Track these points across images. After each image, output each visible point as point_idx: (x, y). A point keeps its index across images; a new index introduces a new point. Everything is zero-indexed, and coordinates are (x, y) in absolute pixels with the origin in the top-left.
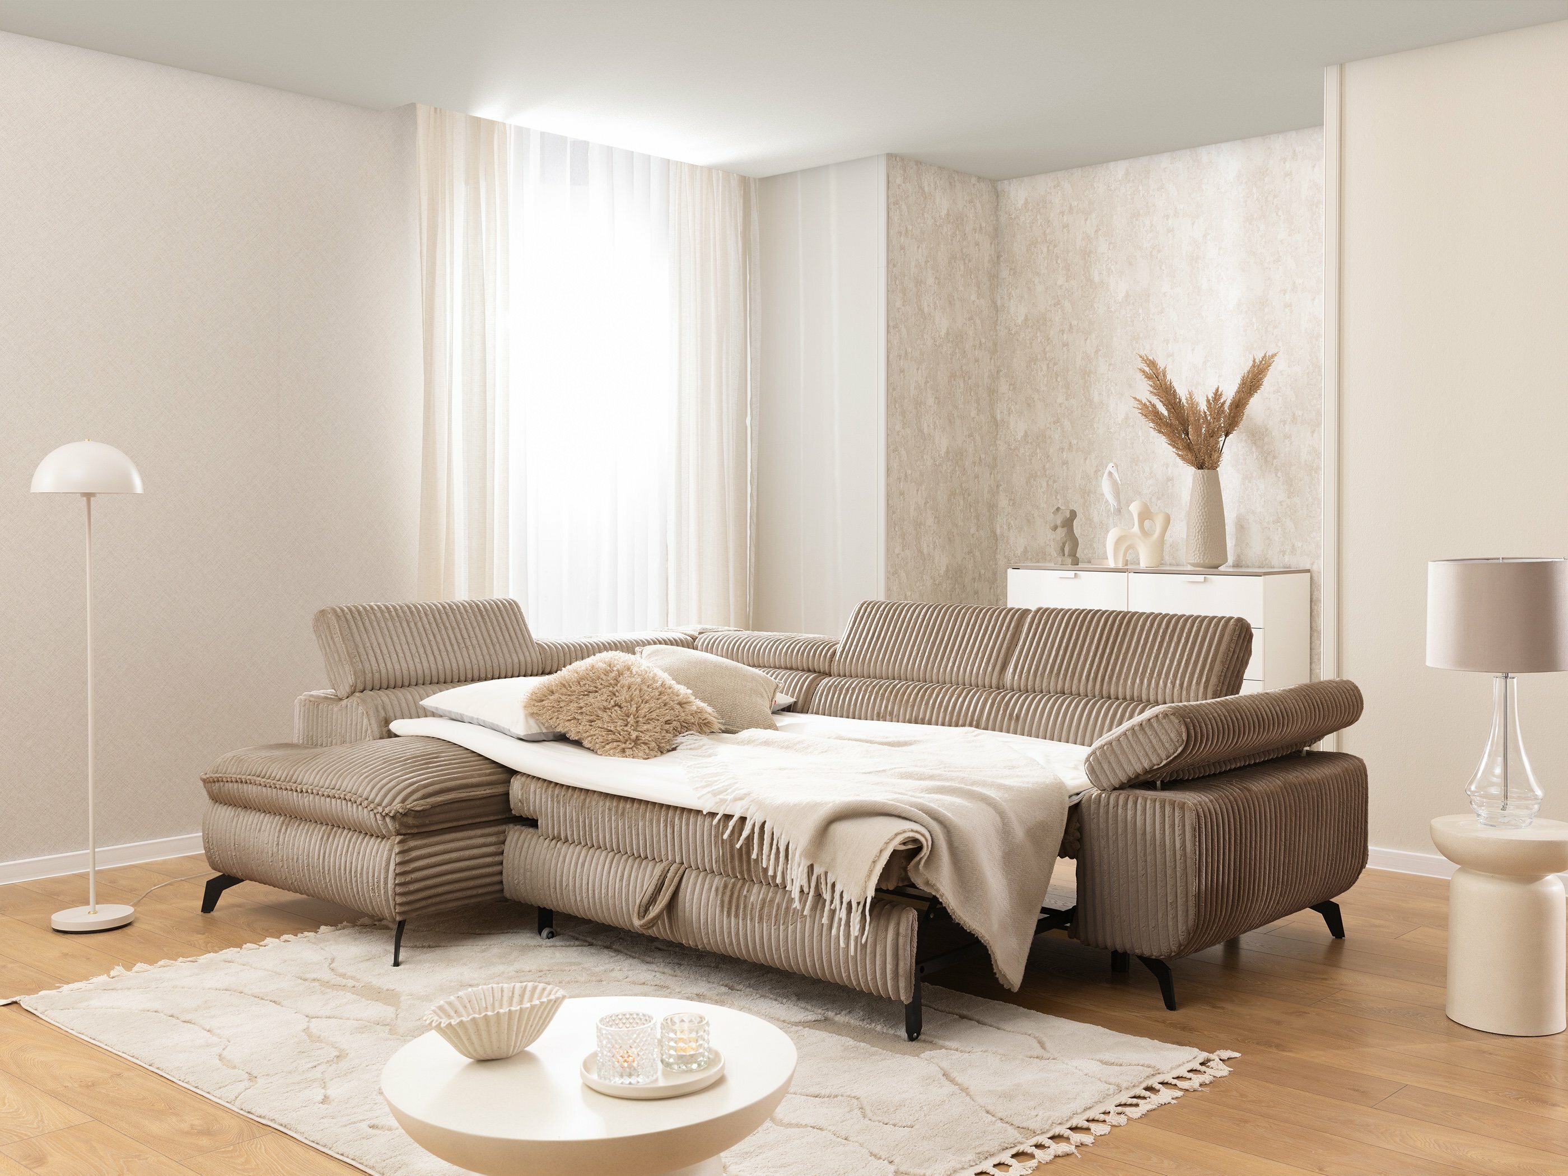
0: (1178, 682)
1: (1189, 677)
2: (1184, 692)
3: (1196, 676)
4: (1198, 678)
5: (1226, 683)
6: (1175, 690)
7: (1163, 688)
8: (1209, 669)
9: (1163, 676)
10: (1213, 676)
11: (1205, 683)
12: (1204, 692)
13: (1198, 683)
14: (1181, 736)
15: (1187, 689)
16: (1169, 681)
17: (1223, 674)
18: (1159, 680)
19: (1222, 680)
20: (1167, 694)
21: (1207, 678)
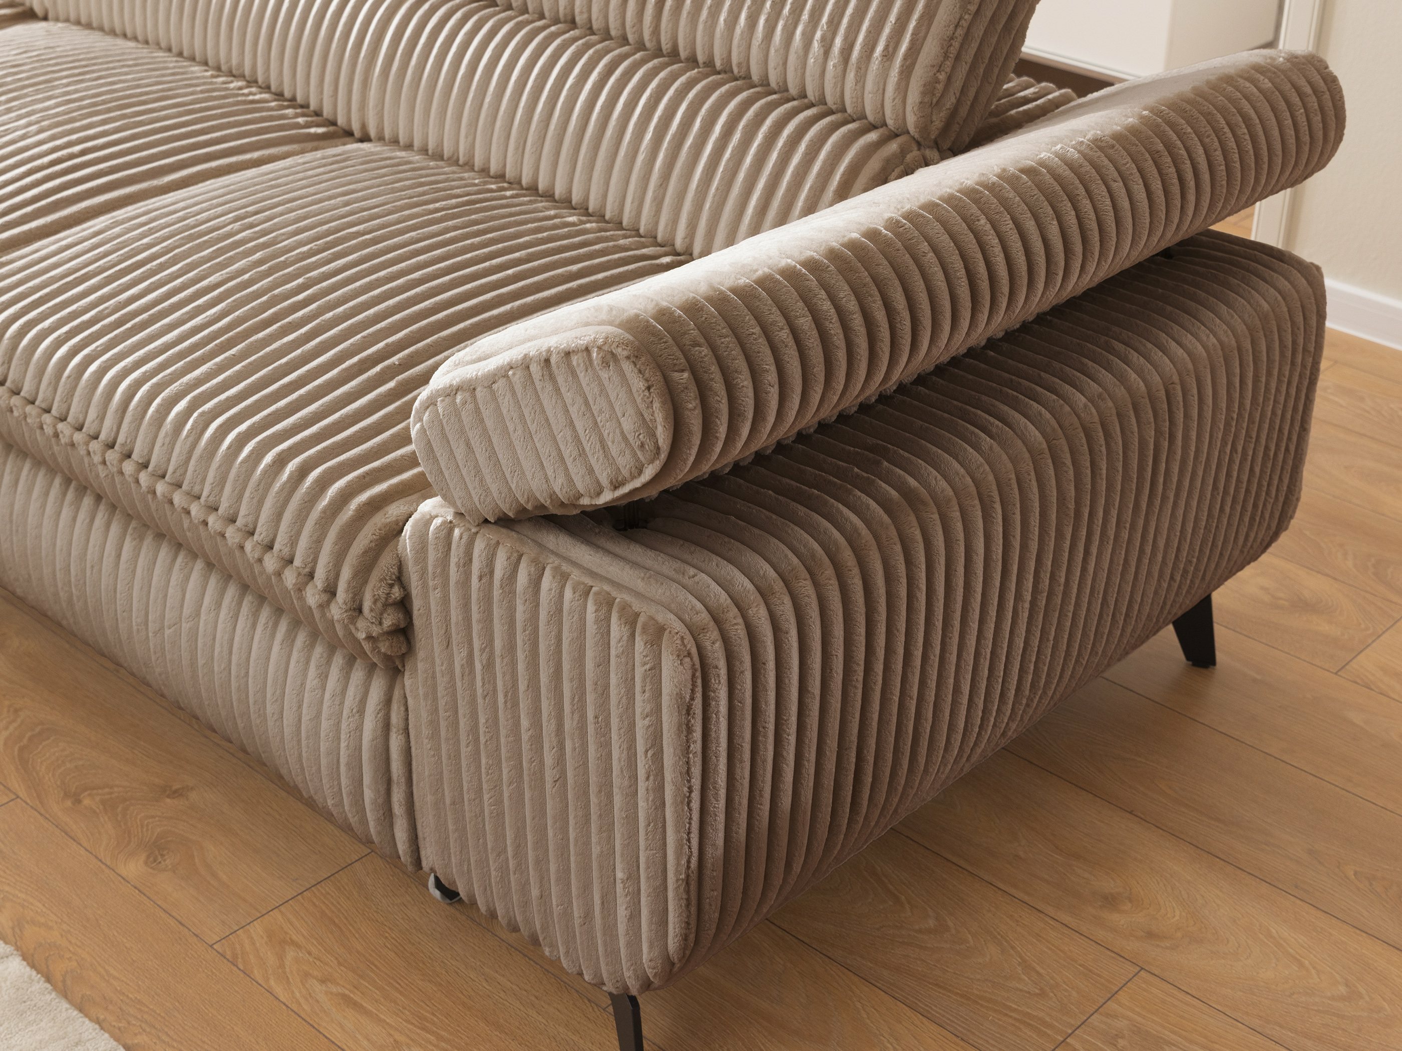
0: (838, 41)
1: (869, 32)
2: (851, 76)
3: (887, 31)
4: (890, 38)
5: (969, 56)
6: (831, 64)
7: (801, 53)
8: (921, 17)
9: (805, 16)
10: (929, 39)
11: (906, 58)
12: (898, 84)
13: (889, 55)
14: (652, 434)
15: (859, 68)
16: (818, 35)
17: (960, 32)
18: (795, 27)
19: (953, 51)
20: (808, 73)
21: (913, 42)
